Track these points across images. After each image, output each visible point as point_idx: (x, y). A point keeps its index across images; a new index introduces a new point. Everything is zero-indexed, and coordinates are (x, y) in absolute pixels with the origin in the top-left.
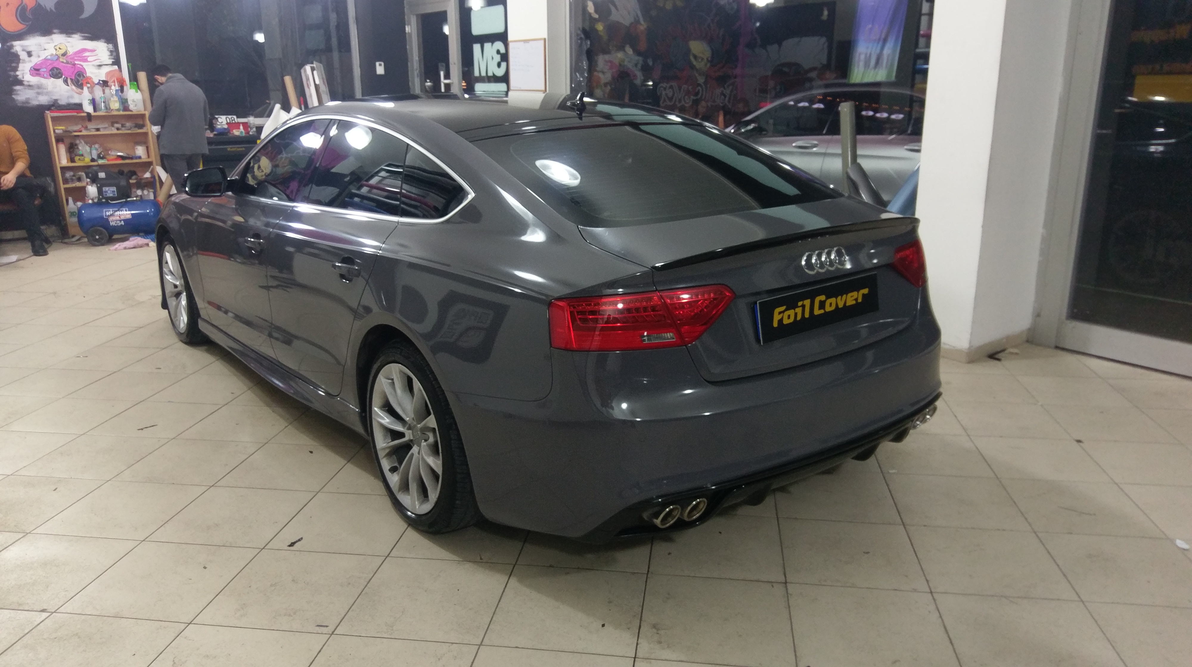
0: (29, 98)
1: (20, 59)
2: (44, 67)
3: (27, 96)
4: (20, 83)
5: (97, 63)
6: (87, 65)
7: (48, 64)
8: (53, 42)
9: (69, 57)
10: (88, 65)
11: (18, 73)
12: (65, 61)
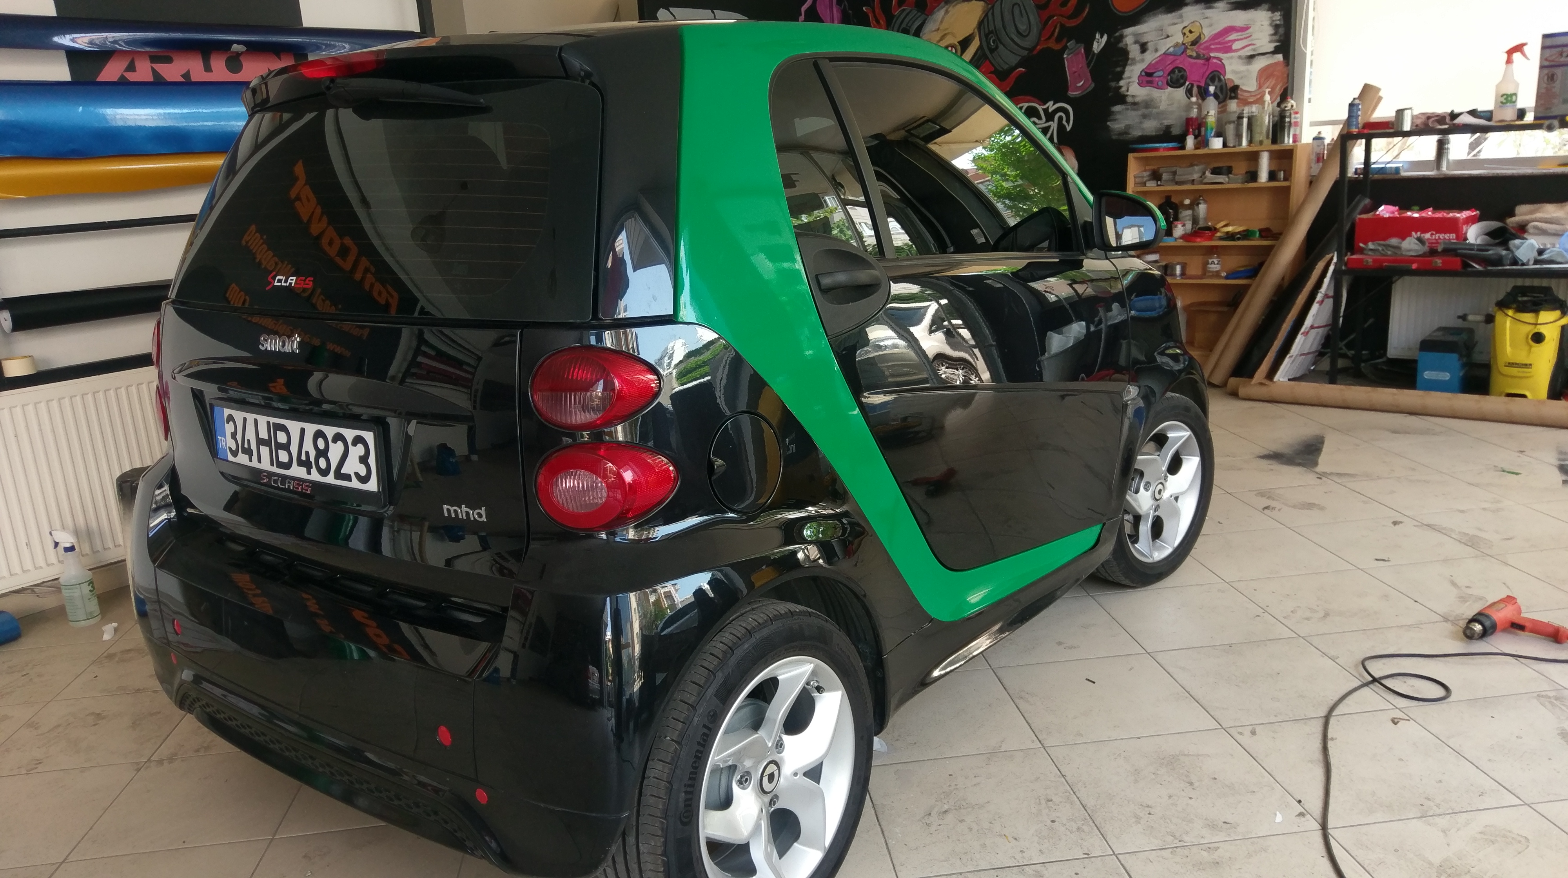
0: (1128, 127)
1: (1128, 59)
2: (1161, 69)
3: (1127, 122)
4: (1121, 99)
5: (1248, 52)
6: (1228, 58)
7: (1169, 62)
8: (1182, 22)
9: (1202, 47)
10: (1232, 58)
11: (1122, 83)
12: (1194, 54)
